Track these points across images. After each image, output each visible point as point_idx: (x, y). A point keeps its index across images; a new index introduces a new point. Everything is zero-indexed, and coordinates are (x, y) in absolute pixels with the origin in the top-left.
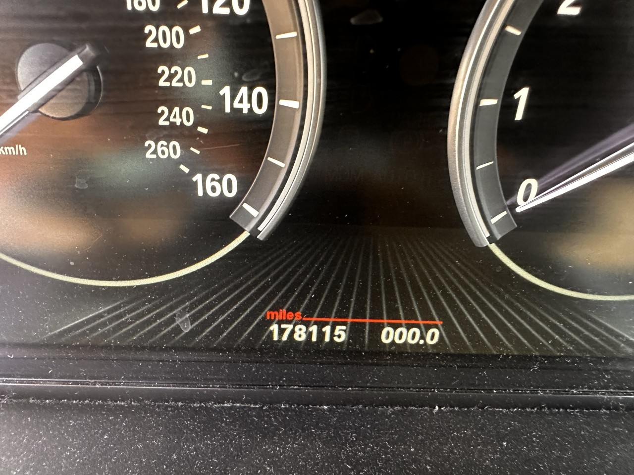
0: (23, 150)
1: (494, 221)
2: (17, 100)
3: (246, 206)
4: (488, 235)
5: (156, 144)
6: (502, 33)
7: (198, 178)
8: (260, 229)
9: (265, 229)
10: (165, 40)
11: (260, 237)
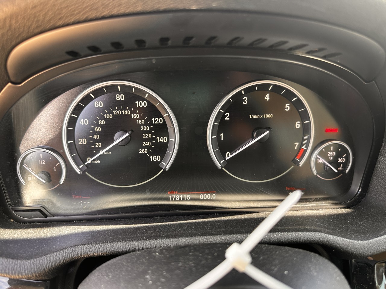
0: (110, 153)
1: (221, 162)
2: (114, 142)
3: (163, 163)
4: (220, 166)
5: (142, 150)
6: (214, 124)
7: (151, 157)
8: (166, 168)
9: (167, 168)
10: (145, 129)
11: (167, 170)
